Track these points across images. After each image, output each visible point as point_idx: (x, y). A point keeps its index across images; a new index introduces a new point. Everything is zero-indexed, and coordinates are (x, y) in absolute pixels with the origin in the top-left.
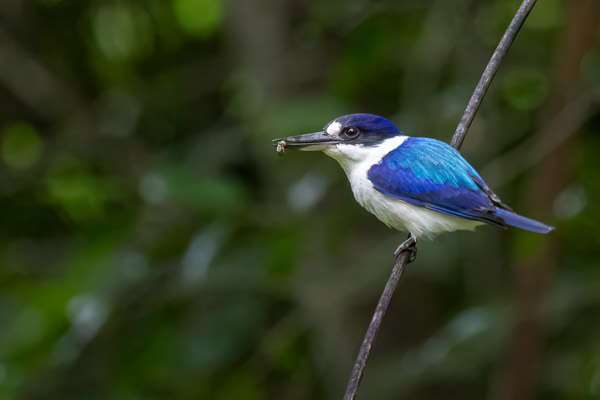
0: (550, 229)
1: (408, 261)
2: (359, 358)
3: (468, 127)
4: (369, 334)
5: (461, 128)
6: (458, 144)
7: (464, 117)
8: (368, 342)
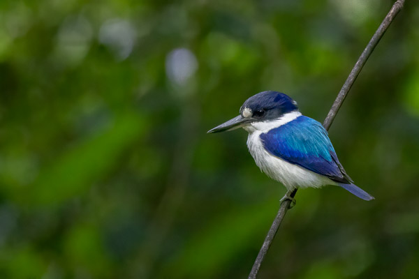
0: (371, 198)
1: (289, 207)
2: (252, 273)
3: (337, 112)
4: (259, 257)
5: (331, 113)
6: (327, 126)
7: (334, 105)
8: (258, 262)
